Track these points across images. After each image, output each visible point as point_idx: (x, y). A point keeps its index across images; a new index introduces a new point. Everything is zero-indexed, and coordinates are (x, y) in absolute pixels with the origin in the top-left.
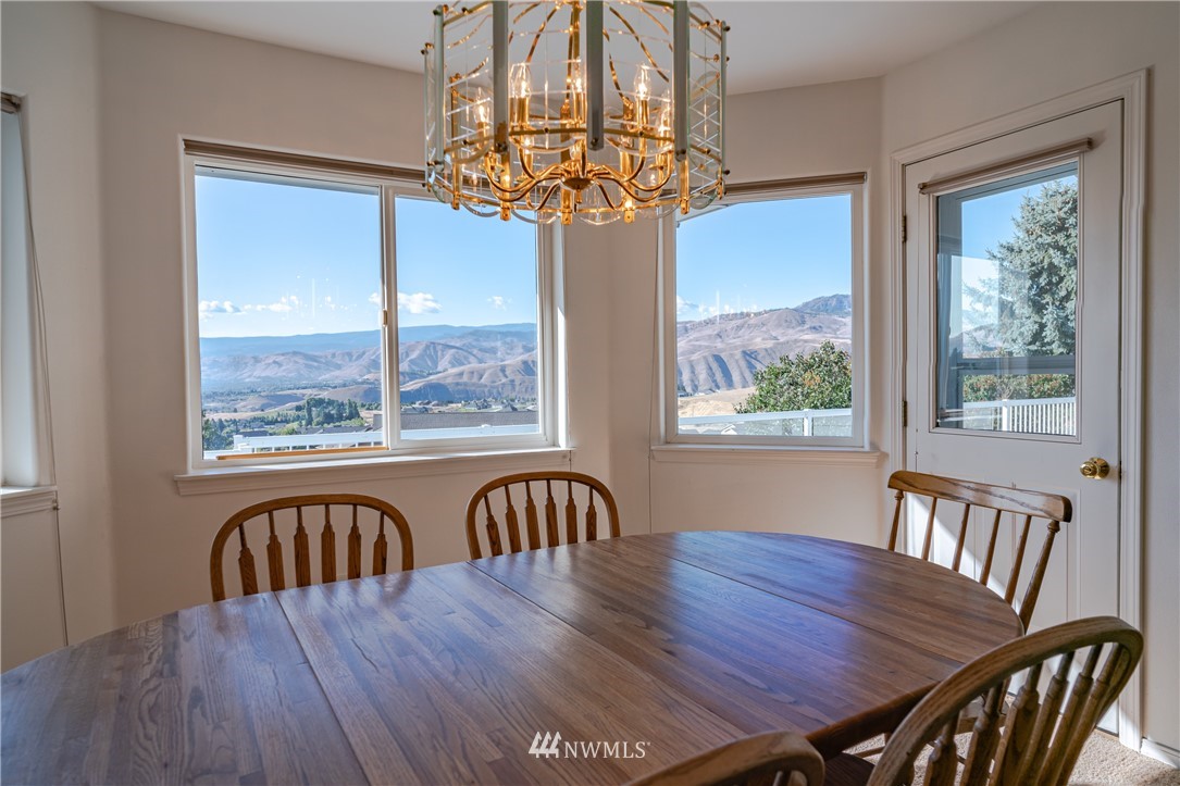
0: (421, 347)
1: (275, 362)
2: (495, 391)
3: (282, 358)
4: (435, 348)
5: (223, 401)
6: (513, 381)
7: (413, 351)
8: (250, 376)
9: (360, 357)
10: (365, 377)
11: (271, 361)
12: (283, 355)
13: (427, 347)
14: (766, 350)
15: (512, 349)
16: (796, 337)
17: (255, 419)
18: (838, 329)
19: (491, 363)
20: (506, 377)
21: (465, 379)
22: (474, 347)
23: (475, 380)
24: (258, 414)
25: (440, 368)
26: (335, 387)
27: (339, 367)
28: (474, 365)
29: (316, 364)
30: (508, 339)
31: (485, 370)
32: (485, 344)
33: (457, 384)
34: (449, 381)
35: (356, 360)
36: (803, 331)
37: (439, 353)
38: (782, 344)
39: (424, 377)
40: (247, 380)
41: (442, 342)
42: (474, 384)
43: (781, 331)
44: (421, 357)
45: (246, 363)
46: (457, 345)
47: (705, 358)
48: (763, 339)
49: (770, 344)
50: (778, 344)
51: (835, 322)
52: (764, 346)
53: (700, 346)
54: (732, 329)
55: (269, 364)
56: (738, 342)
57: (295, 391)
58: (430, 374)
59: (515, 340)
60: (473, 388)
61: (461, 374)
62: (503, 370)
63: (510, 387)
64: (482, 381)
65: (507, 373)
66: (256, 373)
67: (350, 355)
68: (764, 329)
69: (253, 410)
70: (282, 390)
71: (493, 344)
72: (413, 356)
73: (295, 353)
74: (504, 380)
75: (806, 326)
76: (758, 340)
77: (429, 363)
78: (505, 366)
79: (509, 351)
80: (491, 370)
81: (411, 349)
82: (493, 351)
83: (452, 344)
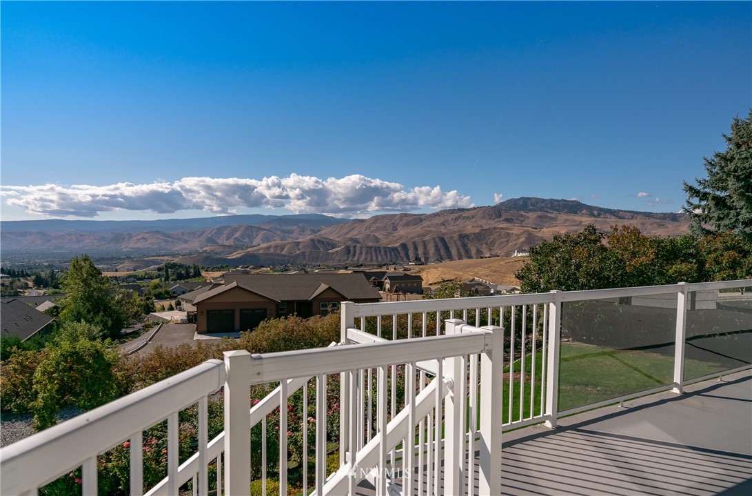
0: (242, 229)
1: (143, 238)
2: (292, 259)
3: (148, 235)
4: (251, 230)
5: (108, 264)
6: (304, 253)
7: (237, 232)
8: (126, 247)
9: (201, 235)
10: (204, 249)
11: (141, 237)
12: (148, 233)
13: (247, 229)
14: (475, 234)
15: (303, 231)
16: (495, 226)
17: (130, 276)
18: (523, 221)
19: (290, 240)
20: (300, 250)
21: (272, 251)
22: (278, 230)
23: (278, 252)
24: (132, 273)
25: (255, 244)
26: (184, 255)
27: (186, 242)
28: (278, 242)
29: (171, 240)
30: (301, 225)
31: (285, 245)
32: (285, 228)
33: (266, 254)
34: (261, 252)
35: (198, 237)
36: (500, 221)
37: (255, 233)
38: (486, 230)
39: (244, 249)
40: (124, 250)
41: (257, 225)
42: (278, 255)
43: (484, 221)
44: (242, 236)
45: (123, 238)
46: (267, 228)
47: (433, 239)
48: (473, 227)
49: (477, 230)
50: (483, 230)
51: (522, 216)
52: (473, 232)
53: (430, 231)
54: (452, 219)
55: (139, 239)
56: (456, 228)
57: (156, 258)
58: (247, 248)
59: (306, 225)
60: (277, 258)
61: (269, 248)
63: (302, 257)
64: (283, 253)
65: (300, 247)
66: (131, 245)
67: (194, 233)
68: (474, 220)
69: (128, 270)
70: (147, 257)
71: (290, 228)
72: (237, 235)
73: (157, 232)
74: (298, 252)
75: (502, 219)
76: (469, 227)
77: (248, 240)
78: (299, 243)
79: (301, 233)
80: (289, 245)
81: (235, 230)
82: (291, 232)
83: (263, 227)
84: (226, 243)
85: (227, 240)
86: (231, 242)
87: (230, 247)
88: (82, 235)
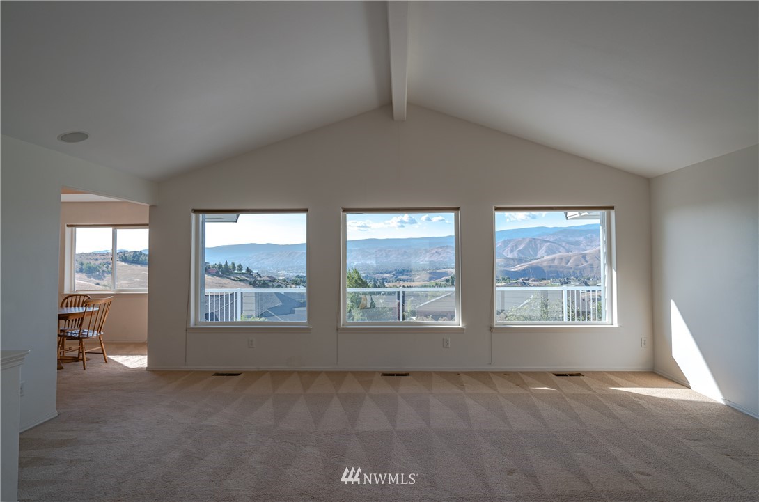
0: (526, 242)
1: (436, 252)
2: (578, 272)
4: (535, 242)
5: (409, 275)
6: (592, 265)
7: (521, 244)
8: (423, 261)
11: (434, 252)
12: (441, 248)
13: (530, 241)
15: (592, 242)
19: (576, 252)
20: (587, 262)
21: (556, 263)
22: (564, 241)
23: (563, 264)
24: (426, 283)
25: (538, 256)
28: (563, 253)
30: (589, 235)
31: (570, 257)
32: (571, 239)
33: (550, 267)
34: (545, 264)
37: (538, 245)
39: (527, 262)
40: (421, 263)
41: (540, 238)
42: (562, 267)
44: (525, 248)
45: (420, 253)
46: (551, 240)
55: (433, 254)
59: (594, 235)
60: (562, 270)
61: (553, 260)
62: (584, 257)
63: (589, 269)
64: (569, 264)
65: (588, 259)
66: (426, 259)
70: (440, 269)
71: (577, 239)
72: (521, 248)
73: (448, 247)
74: (585, 264)
77: (531, 252)
78: (586, 254)
79: (589, 244)
80: (575, 257)
81: (519, 243)
82: (577, 243)
83: (548, 239)
84: (510, 256)
85: (511, 252)
86: (515, 255)
87: (513, 259)
88: (390, 251)
